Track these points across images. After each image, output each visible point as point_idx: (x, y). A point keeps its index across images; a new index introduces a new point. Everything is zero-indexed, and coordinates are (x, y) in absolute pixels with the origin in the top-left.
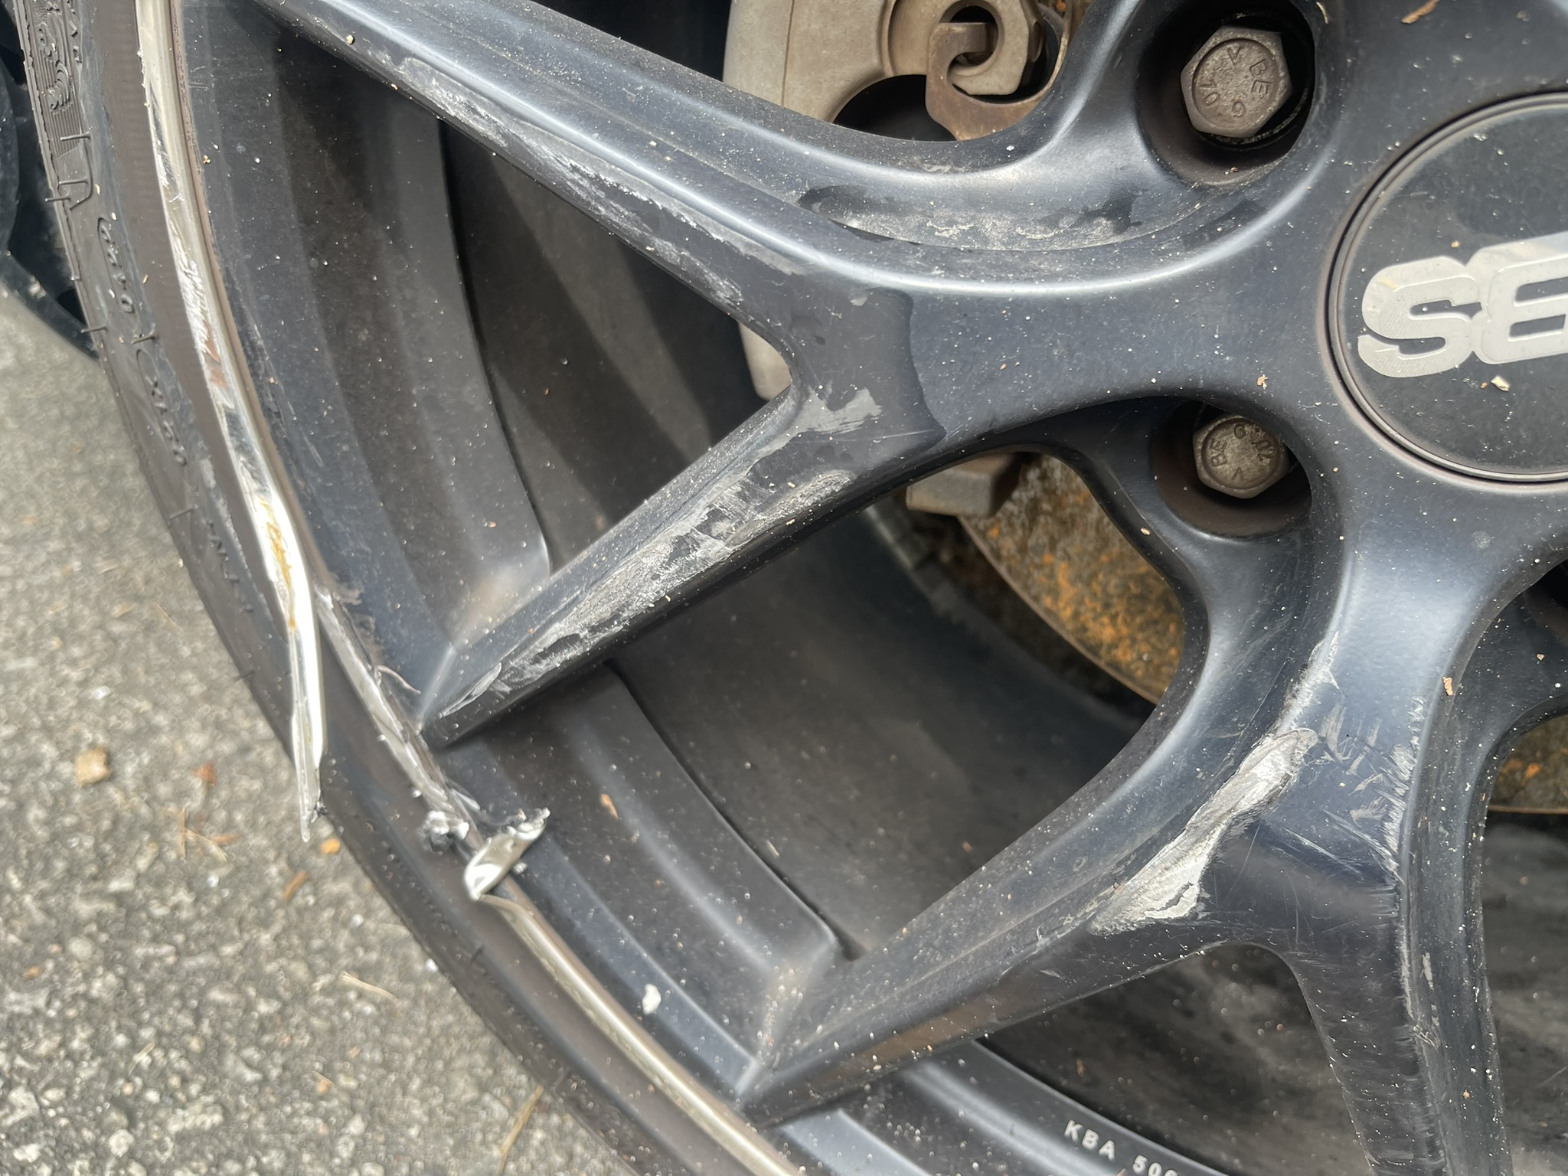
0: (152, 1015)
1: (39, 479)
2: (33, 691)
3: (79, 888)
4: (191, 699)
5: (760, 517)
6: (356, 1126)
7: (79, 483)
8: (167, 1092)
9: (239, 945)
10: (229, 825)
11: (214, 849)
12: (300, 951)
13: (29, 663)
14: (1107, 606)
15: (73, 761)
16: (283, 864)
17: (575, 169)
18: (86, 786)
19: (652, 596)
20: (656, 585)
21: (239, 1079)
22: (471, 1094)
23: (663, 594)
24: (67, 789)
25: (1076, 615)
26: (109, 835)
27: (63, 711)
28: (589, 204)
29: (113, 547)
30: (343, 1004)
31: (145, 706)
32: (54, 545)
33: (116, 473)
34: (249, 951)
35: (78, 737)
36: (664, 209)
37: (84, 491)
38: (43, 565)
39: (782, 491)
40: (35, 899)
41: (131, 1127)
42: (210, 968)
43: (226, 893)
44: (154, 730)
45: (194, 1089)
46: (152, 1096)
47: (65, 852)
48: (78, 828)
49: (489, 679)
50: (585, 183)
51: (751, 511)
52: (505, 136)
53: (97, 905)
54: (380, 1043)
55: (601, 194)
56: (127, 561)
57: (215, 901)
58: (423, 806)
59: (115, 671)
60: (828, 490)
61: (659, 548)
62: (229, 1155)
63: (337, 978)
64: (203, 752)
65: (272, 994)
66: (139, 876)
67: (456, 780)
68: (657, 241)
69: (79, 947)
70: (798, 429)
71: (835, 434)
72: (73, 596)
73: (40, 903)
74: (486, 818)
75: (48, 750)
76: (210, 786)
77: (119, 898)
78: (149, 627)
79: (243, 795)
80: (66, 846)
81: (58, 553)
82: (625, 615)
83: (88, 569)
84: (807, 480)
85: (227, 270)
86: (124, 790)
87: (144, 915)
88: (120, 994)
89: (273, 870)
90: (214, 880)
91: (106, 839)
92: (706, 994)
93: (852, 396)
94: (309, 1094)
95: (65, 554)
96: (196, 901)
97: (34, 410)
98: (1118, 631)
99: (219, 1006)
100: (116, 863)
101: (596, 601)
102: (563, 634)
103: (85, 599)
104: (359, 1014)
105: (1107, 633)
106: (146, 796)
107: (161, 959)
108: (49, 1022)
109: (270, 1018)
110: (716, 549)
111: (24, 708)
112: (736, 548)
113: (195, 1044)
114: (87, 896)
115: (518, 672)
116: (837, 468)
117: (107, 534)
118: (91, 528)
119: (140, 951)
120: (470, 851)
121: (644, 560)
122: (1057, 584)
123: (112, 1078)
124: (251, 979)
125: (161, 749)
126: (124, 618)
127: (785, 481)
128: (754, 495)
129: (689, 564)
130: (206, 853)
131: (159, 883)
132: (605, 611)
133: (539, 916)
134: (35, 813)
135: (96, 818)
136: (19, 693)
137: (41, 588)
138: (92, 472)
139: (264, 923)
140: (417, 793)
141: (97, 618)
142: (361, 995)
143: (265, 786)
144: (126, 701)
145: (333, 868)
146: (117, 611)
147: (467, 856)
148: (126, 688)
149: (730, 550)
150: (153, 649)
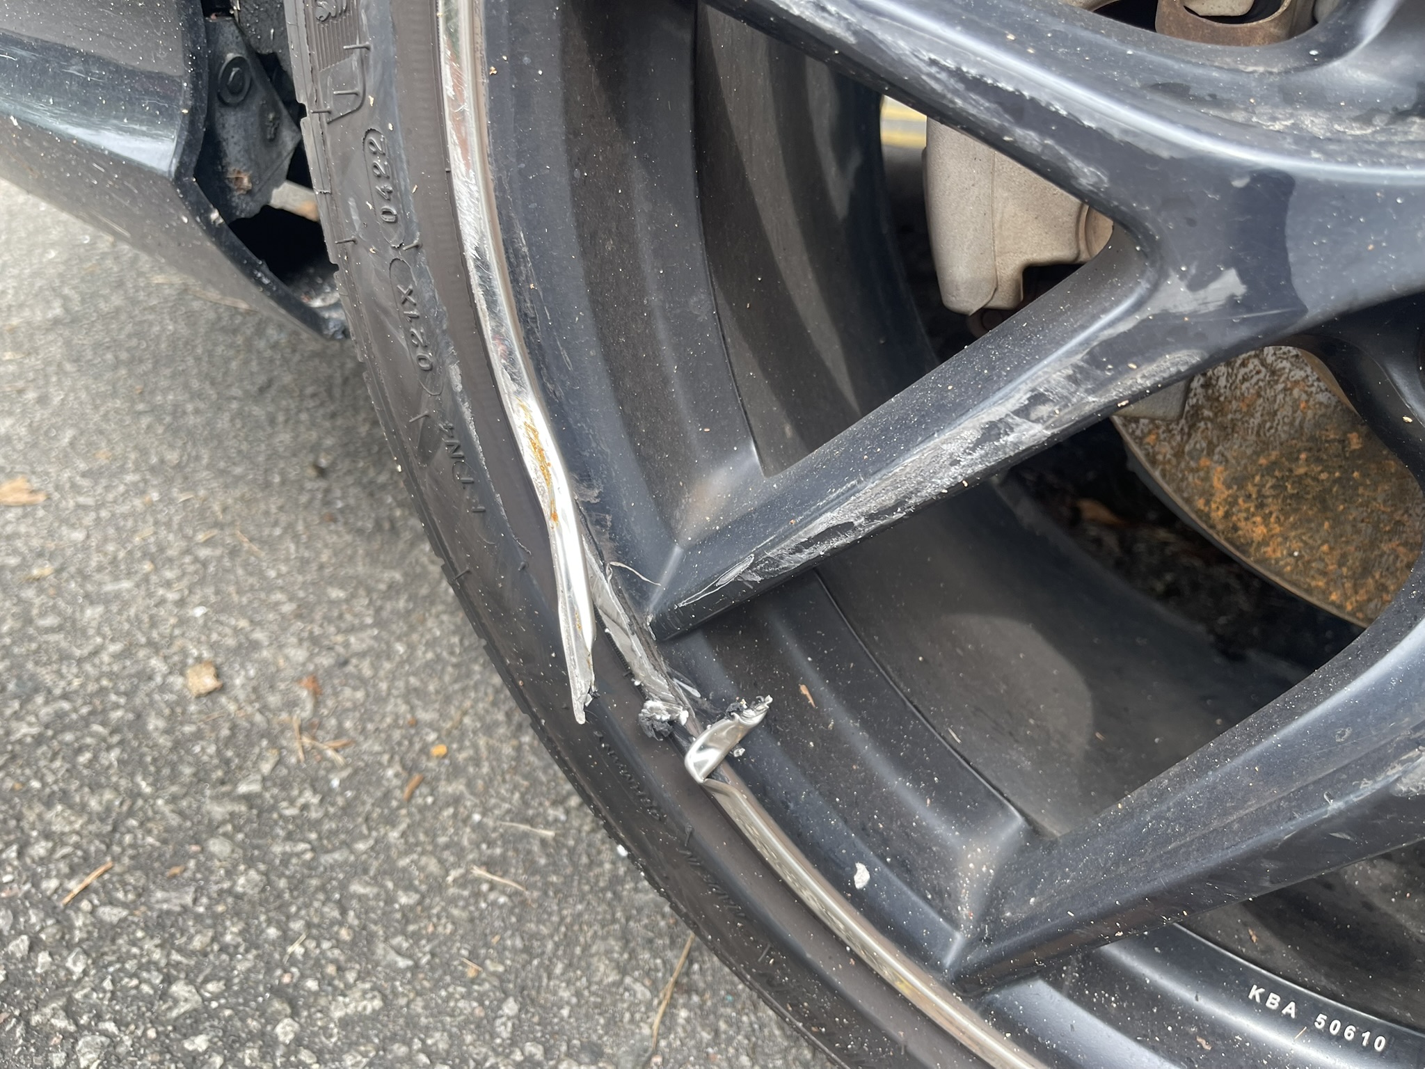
0: (299, 909)
1: (105, 417)
2: (132, 612)
3: (208, 792)
4: (283, 617)
5: (1091, 399)
6: (510, 1007)
7: (145, 421)
8: (324, 980)
9: (371, 842)
10: (340, 732)
11: (330, 753)
12: (429, 848)
13: (126, 585)
14: (1261, 506)
15: (182, 674)
16: (398, 768)
17: (933, 62)
18: (199, 697)
19: (947, 482)
20: (954, 471)
21: (392, 966)
22: (613, 977)
23: (960, 479)
24: (182, 701)
25: (1227, 515)
26: (229, 741)
27: (165, 629)
28: (944, 97)
29: (186, 478)
30: (477, 895)
31: (243, 623)
32: (130, 478)
33: (177, 411)
34: (381, 846)
35: (184, 652)
36: (1032, 100)
37: (149, 427)
38: (123, 495)
39: (1121, 373)
40: (167, 802)
41: (294, 1015)
42: (346, 862)
43: (349, 794)
44: (255, 646)
45: (351, 977)
46: (312, 984)
47: (190, 759)
48: (198, 736)
49: (739, 569)
50: (943, 76)
51: (1081, 394)
52: (856, 33)
53: (231, 807)
54: (518, 930)
55: (960, 87)
56: (202, 493)
57: (340, 801)
58: (641, 695)
59: (210, 591)
60: (1173, 370)
61: (965, 434)
62: (394, 1038)
63: (468, 872)
64: (304, 664)
65: (409, 887)
66: (264, 779)
67: (681, 669)
68: (1019, 132)
69: (218, 846)
70: (1149, 311)
71: (1193, 314)
72: (156, 523)
73: (171, 807)
74: (706, 705)
75: (156, 663)
76: (317, 695)
77: (248, 798)
78: (234, 552)
79: (349, 705)
80: (188, 752)
81: (135, 484)
82: (912, 501)
83: (167, 500)
84: (1151, 360)
85: (499, 179)
86: (236, 700)
87: (275, 816)
88: (263, 890)
89: (390, 773)
90: (335, 783)
91: (226, 746)
92: (909, 871)
93: (1217, 275)
94: (459, 978)
95: (141, 485)
96: (322, 801)
97: (89, 354)
98: (1270, 530)
99: (361, 898)
100: (240, 768)
101: (879, 488)
102: (834, 523)
103: (168, 525)
104: (494, 904)
105: (1259, 531)
106: (257, 705)
107: (298, 855)
108: (198, 918)
109: (412, 908)
110: (1032, 432)
111: (126, 626)
112: (1056, 431)
113: (345, 934)
114: (217, 798)
115: (773, 562)
116: (1188, 348)
117: (179, 467)
118: (162, 461)
119: (277, 849)
120: (688, 737)
121: (944, 447)
122: (1212, 486)
123: (269, 970)
124: (385, 873)
125: (264, 663)
126: (208, 543)
127: (1127, 363)
128: (1087, 377)
129: (997, 449)
130: (324, 758)
131: (285, 785)
132: (889, 499)
133: (752, 798)
134: (154, 723)
135: (215, 727)
136: (120, 613)
137: (125, 517)
138: (154, 410)
139: (391, 821)
140: (637, 683)
141: (183, 544)
142: (493, 887)
143: (367, 695)
144: (223, 618)
145: (443, 770)
146: (201, 537)
147: (684, 743)
148: (223, 607)
149: (1049, 433)
150: (240, 572)
